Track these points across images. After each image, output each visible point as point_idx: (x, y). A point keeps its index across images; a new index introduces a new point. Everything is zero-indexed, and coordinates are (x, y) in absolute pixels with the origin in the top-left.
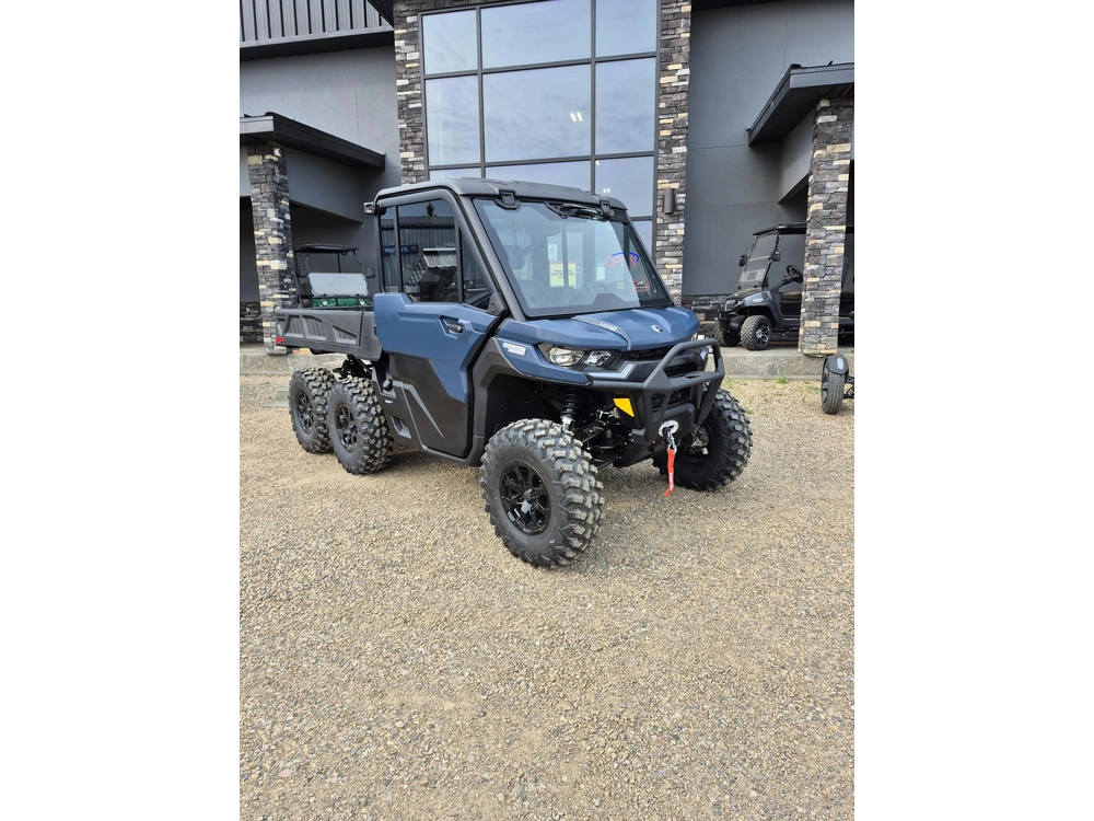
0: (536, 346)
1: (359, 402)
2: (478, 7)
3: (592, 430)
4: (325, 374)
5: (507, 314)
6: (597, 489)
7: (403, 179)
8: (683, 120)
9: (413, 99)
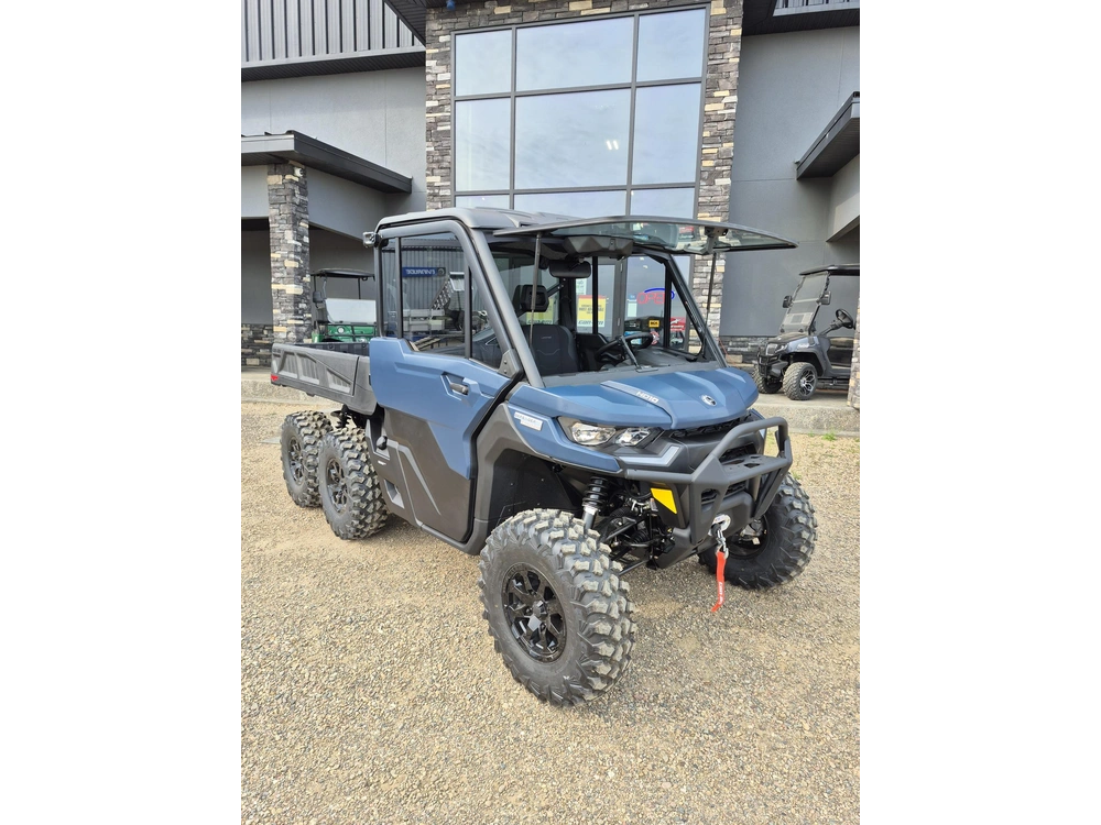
0: (555, 420)
1: (350, 459)
2: (514, 27)
3: (621, 523)
4: (319, 419)
5: (521, 376)
6: (624, 592)
7: (429, 204)
8: (726, 151)
9: (442, 121)
